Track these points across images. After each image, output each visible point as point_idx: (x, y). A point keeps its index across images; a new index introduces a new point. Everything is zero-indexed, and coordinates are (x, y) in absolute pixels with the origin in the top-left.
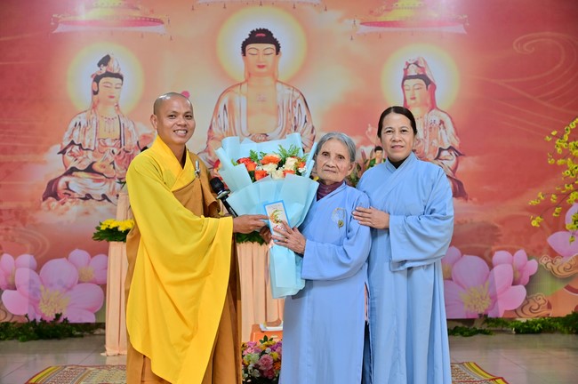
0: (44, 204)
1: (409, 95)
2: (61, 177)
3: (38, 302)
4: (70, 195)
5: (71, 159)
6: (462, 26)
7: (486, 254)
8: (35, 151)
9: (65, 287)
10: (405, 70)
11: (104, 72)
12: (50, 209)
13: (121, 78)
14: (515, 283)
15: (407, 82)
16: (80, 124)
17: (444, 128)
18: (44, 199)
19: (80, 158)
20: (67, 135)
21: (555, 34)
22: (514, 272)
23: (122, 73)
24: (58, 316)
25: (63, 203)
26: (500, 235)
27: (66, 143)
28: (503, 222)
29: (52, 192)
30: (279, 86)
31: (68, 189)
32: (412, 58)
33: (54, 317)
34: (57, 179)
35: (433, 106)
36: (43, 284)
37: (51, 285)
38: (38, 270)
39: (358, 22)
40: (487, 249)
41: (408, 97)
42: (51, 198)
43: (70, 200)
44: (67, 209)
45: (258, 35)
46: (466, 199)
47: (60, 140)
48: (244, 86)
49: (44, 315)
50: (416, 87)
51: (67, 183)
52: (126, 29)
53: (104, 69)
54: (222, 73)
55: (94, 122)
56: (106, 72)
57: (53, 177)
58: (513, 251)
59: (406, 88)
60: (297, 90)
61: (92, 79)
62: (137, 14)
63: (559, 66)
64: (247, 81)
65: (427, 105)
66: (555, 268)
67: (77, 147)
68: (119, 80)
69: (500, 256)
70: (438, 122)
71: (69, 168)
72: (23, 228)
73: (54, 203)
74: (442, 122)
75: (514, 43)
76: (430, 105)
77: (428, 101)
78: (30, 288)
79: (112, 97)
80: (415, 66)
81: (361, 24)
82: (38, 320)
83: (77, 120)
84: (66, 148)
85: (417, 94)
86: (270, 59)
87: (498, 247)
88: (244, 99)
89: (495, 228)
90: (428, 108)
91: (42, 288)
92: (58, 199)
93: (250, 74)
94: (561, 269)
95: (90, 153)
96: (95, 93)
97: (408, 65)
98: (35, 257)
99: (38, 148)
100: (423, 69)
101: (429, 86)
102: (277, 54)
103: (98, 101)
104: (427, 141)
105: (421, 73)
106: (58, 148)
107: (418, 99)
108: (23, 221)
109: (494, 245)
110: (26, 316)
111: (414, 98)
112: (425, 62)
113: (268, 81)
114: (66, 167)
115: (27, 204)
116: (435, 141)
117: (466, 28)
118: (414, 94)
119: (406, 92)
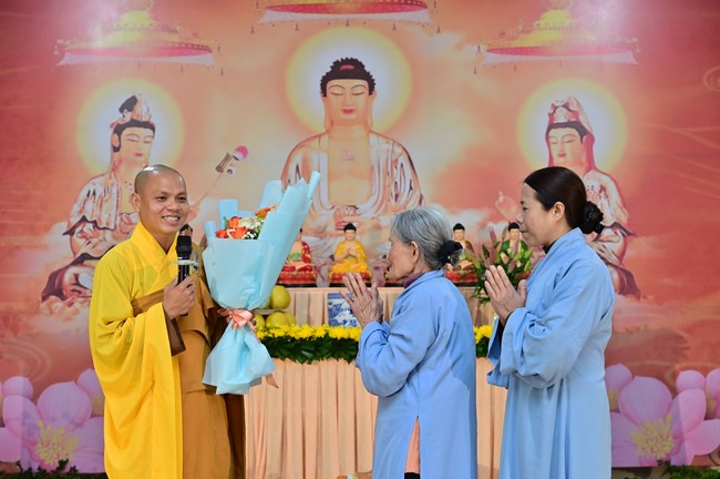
0: (43, 305)
1: (556, 150)
2: (67, 267)
3: (34, 444)
4: (80, 292)
5: (81, 242)
6: (630, 53)
7: (667, 375)
8: (33, 230)
9: (72, 422)
10: (551, 116)
11: (128, 119)
12: (52, 312)
13: (152, 128)
14: (708, 417)
15: (553, 132)
16: (94, 193)
17: (607, 197)
18: (44, 299)
19: (94, 241)
20: (76, 208)
22: (708, 401)
23: (153, 121)
24: (63, 464)
25: (70, 304)
26: (687, 348)
27: (75, 220)
28: (689, 330)
29: (55, 288)
30: (373, 138)
31: (78, 284)
32: (560, 99)
33: (58, 465)
34: (62, 271)
35: (592, 166)
36: (42, 418)
37: (53, 420)
38: (34, 398)
39: (484, 48)
40: (668, 368)
41: (555, 154)
42: (53, 297)
43: (81, 299)
44: (76, 312)
45: (344, 67)
46: (639, 297)
47: (67, 216)
48: (325, 139)
49: (42, 462)
50: (567, 139)
51: (76, 276)
52: (161, 59)
53: (128, 116)
54: (293, 120)
55: (115, 190)
56: (131, 120)
57: (56, 268)
59: (552, 140)
60: (400, 145)
61: (112, 130)
62: (174, 39)
64: (328, 132)
65: (581, 164)
67: (91, 226)
68: (149, 131)
69: (687, 377)
70: (597, 189)
71: (78, 255)
72: (14, 340)
73: (58, 304)
74: (603, 189)
75: (705, 77)
76: (587, 165)
77: (584, 159)
78: (24, 424)
79: (139, 155)
80: (565, 110)
81: (490, 51)
82: (35, 469)
83: (90, 187)
84: (75, 227)
86: (361, 100)
87: (684, 365)
88: (324, 158)
89: (679, 338)
90: (583, 169)
91: (40, 424)
92: (63, 298)
93: (332, 123)
95: (108, 234)
96: (116, 149)
97: (555, 108)
98: (30, 380)
99: (37, 227)
100: (575, 114)
101: (584, 138)
102: (370, 93)
103: (120, 161)
105: (574, 120)
106: (64, 226)
107: (569, 157)
108: (15, 330)
109: (678, 362)
110: (18, 464)
111: (563, 155)
112: (579, 104)
113: (358, 131)
114: (75, 253)
115: (19, 306)
117: (637, 56)
118: (563, 150)
119: (552, 146)
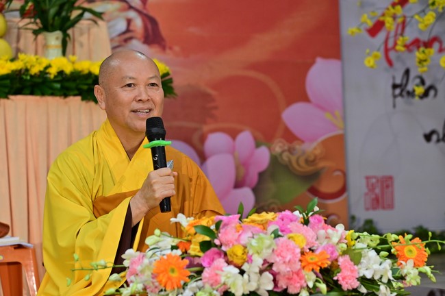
7: (196, 138)
14: (238, 185)
22: (237, 168)
26: (216, 108)
28: (217, 86)
40: (196, 130)
46: (164, 48)
58: (233, 134)
66: (293, 159)
69: (216, 141)
87: (213, 126)
89: (205, 97)
94: (302, 162)
109: (205, 122)
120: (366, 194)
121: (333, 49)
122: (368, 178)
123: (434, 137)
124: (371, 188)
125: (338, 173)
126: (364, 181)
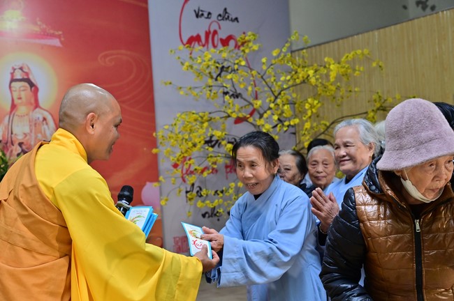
1: (15, 95)
6: (58, 40)
10: (12, 74)
15: (14, 84)
17: (47, 124)
21: (129, 53)
32: (18, 64)
35: (37, 105)
41: (15, 97)
50: (22, 89)
59: (13, 89)
63: (132, 77)
65: (31, 104)
70: (41, 119)
74: (45, 119)
75: (99, 57)
76: (34, 105)
77: (33, 101)
80: (20, 71)
85: (23, 94)
90: (32, 107)
97: (14, 69)
100: (27, 74)
101: (33, 88)
104: (33, 135)
105: (25, 77)
107: (24, 99)
111: (20, 98)
112: (29, 68)
116: (39, 135)
117: (61, 42)
118: (20, 95)
119: (13, 93)
120: (174, 246)
121: (155, 178)
122: (174, 238)
123: (207, 215)
124: (176, 243)
125: (159, 239)
126: (173, 240)
